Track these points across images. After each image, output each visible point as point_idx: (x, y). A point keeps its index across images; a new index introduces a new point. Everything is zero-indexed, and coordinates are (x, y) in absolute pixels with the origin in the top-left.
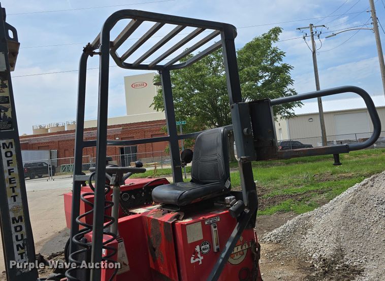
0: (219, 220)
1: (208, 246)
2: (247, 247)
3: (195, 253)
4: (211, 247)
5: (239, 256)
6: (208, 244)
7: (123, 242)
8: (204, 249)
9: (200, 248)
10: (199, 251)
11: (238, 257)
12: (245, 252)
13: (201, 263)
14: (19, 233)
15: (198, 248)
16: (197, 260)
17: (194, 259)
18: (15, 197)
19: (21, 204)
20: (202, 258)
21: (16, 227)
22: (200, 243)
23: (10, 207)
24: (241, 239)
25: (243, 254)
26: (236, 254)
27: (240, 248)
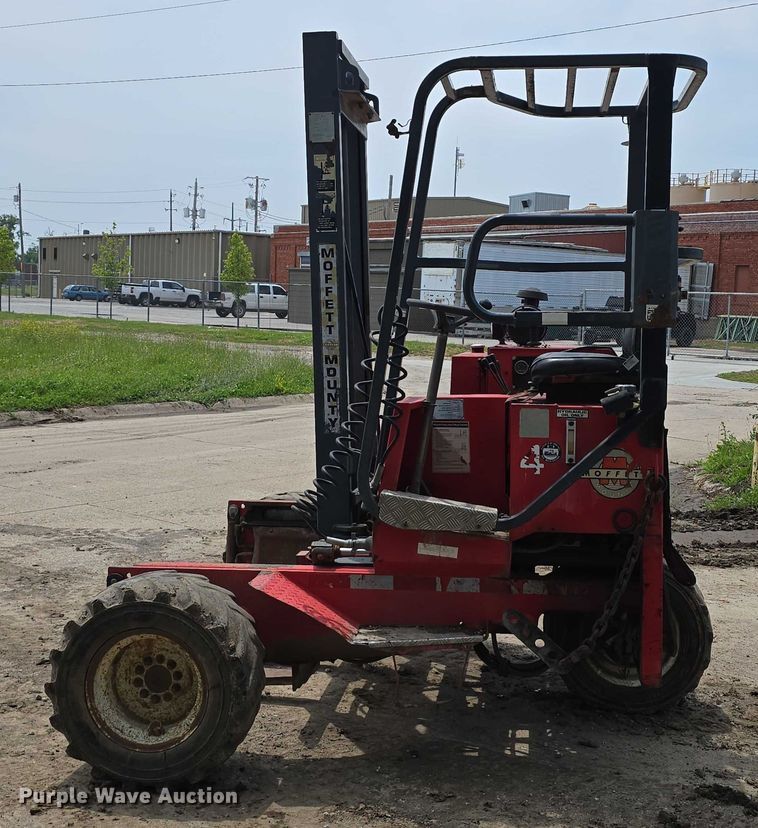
0: (586, 416)
1: (556, 451)
2: (640, 476)
3: (531, 456)
4: (562, 453)
5: (618, 486)
6: (556, 447)
7: (467, 429)
8: (546, 453)
9: (541, 451)
10: (537, 452)
11: (616, 487)
12: (634, 484)
13: (538, 472)
14: (331, 379)
15: (536, 449)
16: (532, 466)
17: (523, 464)
18: (330, 327)
19: (337, 339)
20: (542, 466)
21: (328, 370)
22: (542, 443)
23: (324, 340)
24: (630, 460)
25: (628, 485)
26: (613, 481)
27: (622, 474)
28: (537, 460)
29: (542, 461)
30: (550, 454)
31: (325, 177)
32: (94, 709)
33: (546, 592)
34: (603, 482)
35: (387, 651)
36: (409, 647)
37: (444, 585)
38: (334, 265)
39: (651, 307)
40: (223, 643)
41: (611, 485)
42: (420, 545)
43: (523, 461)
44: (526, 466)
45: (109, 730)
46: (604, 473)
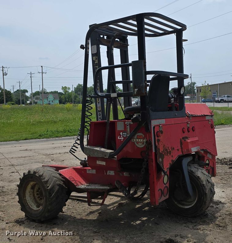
0: (132, 123)
2: (146, 141)
5: (141, 144)
6: (126, 133)
9: (123, 134)
12: (145, 143)
13: (122, 140)
14: (100, 116)
15: (121, 134)
16: (121, 138)
17: (119, 138)
18: (99, 102)
19: (100, 106)
20: (123, 138)
21: (99, 114)
22: (123, 132)
23: (98, 106)
24: (143, 136)
25: (143, 144)
26: (140, 142)
27: (142, 141)
28: (122, 137)
29: (123, 137)
30: (124, 135)
31: (96, 62)
32: (26, 200)
33: (129, 176)
34: (137, 143)
35: (86, 190)
36: (91, 189)
37: (106, 173)
38: (99, 86)
39: (136, 90)
40: (45, 185)
41: (139, 144)
42: (97, 161)
43: (119, 137)
44: (119, 139)
45: (28, 205)
46: (137, 140)
